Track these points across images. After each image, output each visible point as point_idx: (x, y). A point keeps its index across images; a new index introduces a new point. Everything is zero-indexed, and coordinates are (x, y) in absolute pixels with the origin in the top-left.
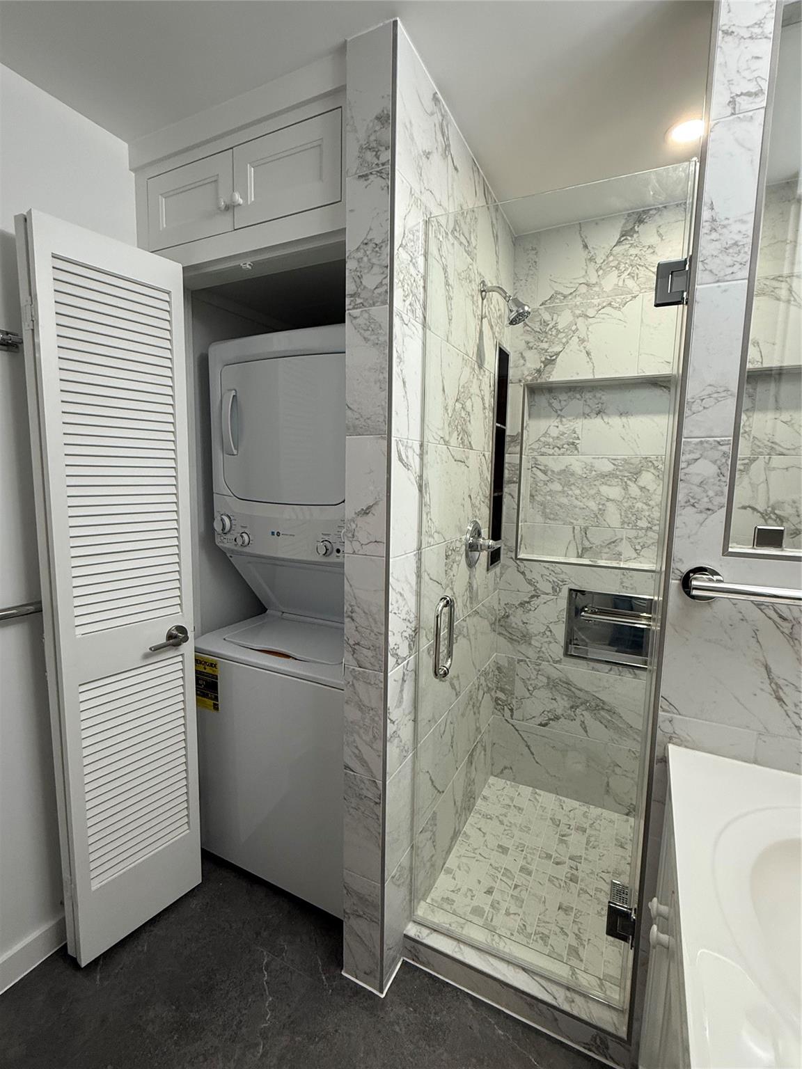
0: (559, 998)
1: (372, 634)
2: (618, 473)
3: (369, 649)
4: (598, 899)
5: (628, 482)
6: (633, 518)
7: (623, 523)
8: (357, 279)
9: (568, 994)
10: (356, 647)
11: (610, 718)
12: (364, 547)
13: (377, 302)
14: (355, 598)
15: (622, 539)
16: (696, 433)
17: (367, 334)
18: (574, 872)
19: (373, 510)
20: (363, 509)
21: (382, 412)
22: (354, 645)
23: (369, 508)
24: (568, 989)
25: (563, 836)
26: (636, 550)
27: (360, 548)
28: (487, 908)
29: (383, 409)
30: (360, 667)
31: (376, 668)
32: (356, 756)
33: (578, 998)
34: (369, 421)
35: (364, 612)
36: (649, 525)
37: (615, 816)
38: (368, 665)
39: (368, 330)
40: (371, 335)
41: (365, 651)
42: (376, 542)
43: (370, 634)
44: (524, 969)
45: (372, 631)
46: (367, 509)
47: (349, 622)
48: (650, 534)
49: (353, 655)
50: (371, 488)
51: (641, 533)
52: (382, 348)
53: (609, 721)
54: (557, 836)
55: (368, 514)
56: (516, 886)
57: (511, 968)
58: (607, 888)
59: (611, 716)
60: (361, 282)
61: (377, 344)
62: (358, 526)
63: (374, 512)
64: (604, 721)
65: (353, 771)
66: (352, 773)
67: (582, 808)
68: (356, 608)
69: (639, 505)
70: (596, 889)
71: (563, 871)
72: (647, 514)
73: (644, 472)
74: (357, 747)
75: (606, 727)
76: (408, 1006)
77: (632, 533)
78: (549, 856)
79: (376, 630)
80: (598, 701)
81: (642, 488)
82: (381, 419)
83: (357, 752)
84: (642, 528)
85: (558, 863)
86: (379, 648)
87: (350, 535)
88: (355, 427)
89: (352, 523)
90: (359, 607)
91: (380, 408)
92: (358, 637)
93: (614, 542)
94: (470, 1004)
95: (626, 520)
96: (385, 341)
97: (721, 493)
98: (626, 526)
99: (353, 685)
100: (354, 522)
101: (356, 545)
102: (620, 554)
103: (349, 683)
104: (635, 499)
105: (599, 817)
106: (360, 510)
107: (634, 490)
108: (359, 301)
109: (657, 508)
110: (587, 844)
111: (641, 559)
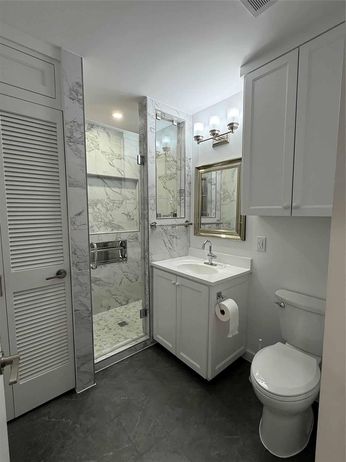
0: (135, 343)
1: (84, 257)
2: (91, 204)
3: (83, 263)
4: (119, 328)
5: (94, 207)
6: (97, 218)
7: (94, 220)
8: (71, 133)
9: (135, 341)
10: (78, 264)
11: (99, 283)
12: (79, 227)
13: (80, 143)
14: (76, 246)
15: (94, 225)
16: (151, 194)
17: (76, 153)
18: (109, 328)
19: (82, 213)
20: (78, 214)
21: (84, 180)
22: (77, 263)
23: (81, 213)
24: (134, 341)
25: (98, 324)
26: (98, 228)
27: (77, 227)
28: (99, 348)
29: (84, 179)
30: (80, 270)
31: (86, 269)
32: (80, 304)
33: (137, 340)
34: (79, 183)
35: (80, 250)
36: (101, 220)
37: (105, 312)
38: (83, 269)
39: (76, 151)
40: (78, 153)
41: (81, 264)
42: (84, 224)
43: (83, 257)
44: (124, 346)
45: (84, 256)
46: (80, 213)
47: (74, 255)
48: (102, 223)
49: (76, 267)
50: (81, 206)
51: (100, 223)
52: (82, 159)
53: (99, 284)
54: (97, 325)
55: (80, 215)
56: (100, 340)
57: (121, 348)
58: (118, 325)
59: (100, 282)
60: (73, 134)
61: (80, 157)
62: (76, 219)
63: (82, 214)
64: (98, 284)
65: (78, 311)
66: (78, 312)
67: (96, 316)
68: (77, 250)
69: (98, 214)
70: (117, 327)
71: (106, 329)
72: (100, 217)
73: (98, 204)
74: (80, 301)
75: (99, 286)
76: (104, 379)
77: (97, 223)
78: (100, 330)
79: (85, 255)
80: (96, 279)
81: (98, 209)
82: (84, 183)
83: (80, 302)
84: (99, 221)
85: (104, 329)
86: (87, 261)
87: (73, 223)
88: (73, 184)
89: (73, 219)
90: (78, 249)
91: (83, 179)
92: (78, 260)
93: (92, 227)
94: (116, 365)
95: (94, 219)
96: (84, 157)
97: (155, 207)
98: (95, 221)
99: (77, 278)
100: (74, 218)
101: (76, 227)
102: (94, 230)
103: (75, 278)
104: (97, 212)
105: (102, 315)
106: (76, 214)
107: (96, 210)
108: (72, 140)
109: (103, 215)
110: (105, 321)
111: (100, 231)
